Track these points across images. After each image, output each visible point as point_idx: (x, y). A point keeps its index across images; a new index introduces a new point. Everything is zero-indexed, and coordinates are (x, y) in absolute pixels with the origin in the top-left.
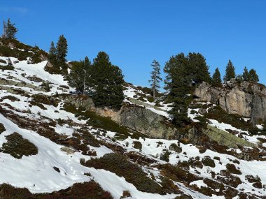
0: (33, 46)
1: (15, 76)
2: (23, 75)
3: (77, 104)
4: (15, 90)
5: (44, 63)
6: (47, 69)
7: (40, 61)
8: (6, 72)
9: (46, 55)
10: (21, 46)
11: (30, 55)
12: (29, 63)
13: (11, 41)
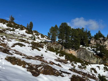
0: (21, 25)
1: (16, 33)
2: (19, 33)
3: (54, 47)
4: (20, 40)
5: (25, 30)
6: (26, 32)
7: (23, 30)
8: (12, 32)
9: (25, 28)
10: (16, 24)
11: (20, 27)
12: (19, 30)
13: (12, 23)
